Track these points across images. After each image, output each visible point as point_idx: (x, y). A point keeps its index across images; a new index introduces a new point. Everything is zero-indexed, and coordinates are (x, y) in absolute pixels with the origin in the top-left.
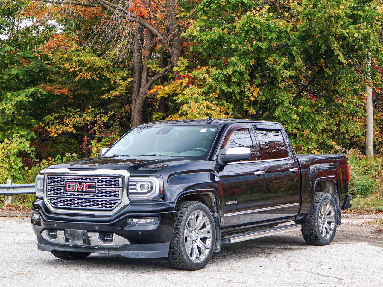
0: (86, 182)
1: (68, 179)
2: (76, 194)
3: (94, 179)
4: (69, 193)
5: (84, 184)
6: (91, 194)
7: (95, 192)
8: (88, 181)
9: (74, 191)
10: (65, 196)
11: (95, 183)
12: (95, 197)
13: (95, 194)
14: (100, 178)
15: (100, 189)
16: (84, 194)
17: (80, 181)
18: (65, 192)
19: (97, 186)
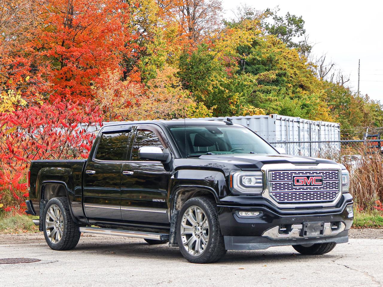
0: (313, 176)
1: (295, 173)
2: (305, 187)
3: (320, 173)
4: (298, 187)
5: (312, 178)
6: (319, 187)
7: (322, 185)
8: (315, 174)
9: (303, 185)
10: (294, 190)
11: (322, 176)
12: (322, 190)
13: (322, 186)
14: (325, 172)
15: (325, 182)
16: (312, 187)
17: (308, 175)
18: (294, 187)
19: (323, 180)
